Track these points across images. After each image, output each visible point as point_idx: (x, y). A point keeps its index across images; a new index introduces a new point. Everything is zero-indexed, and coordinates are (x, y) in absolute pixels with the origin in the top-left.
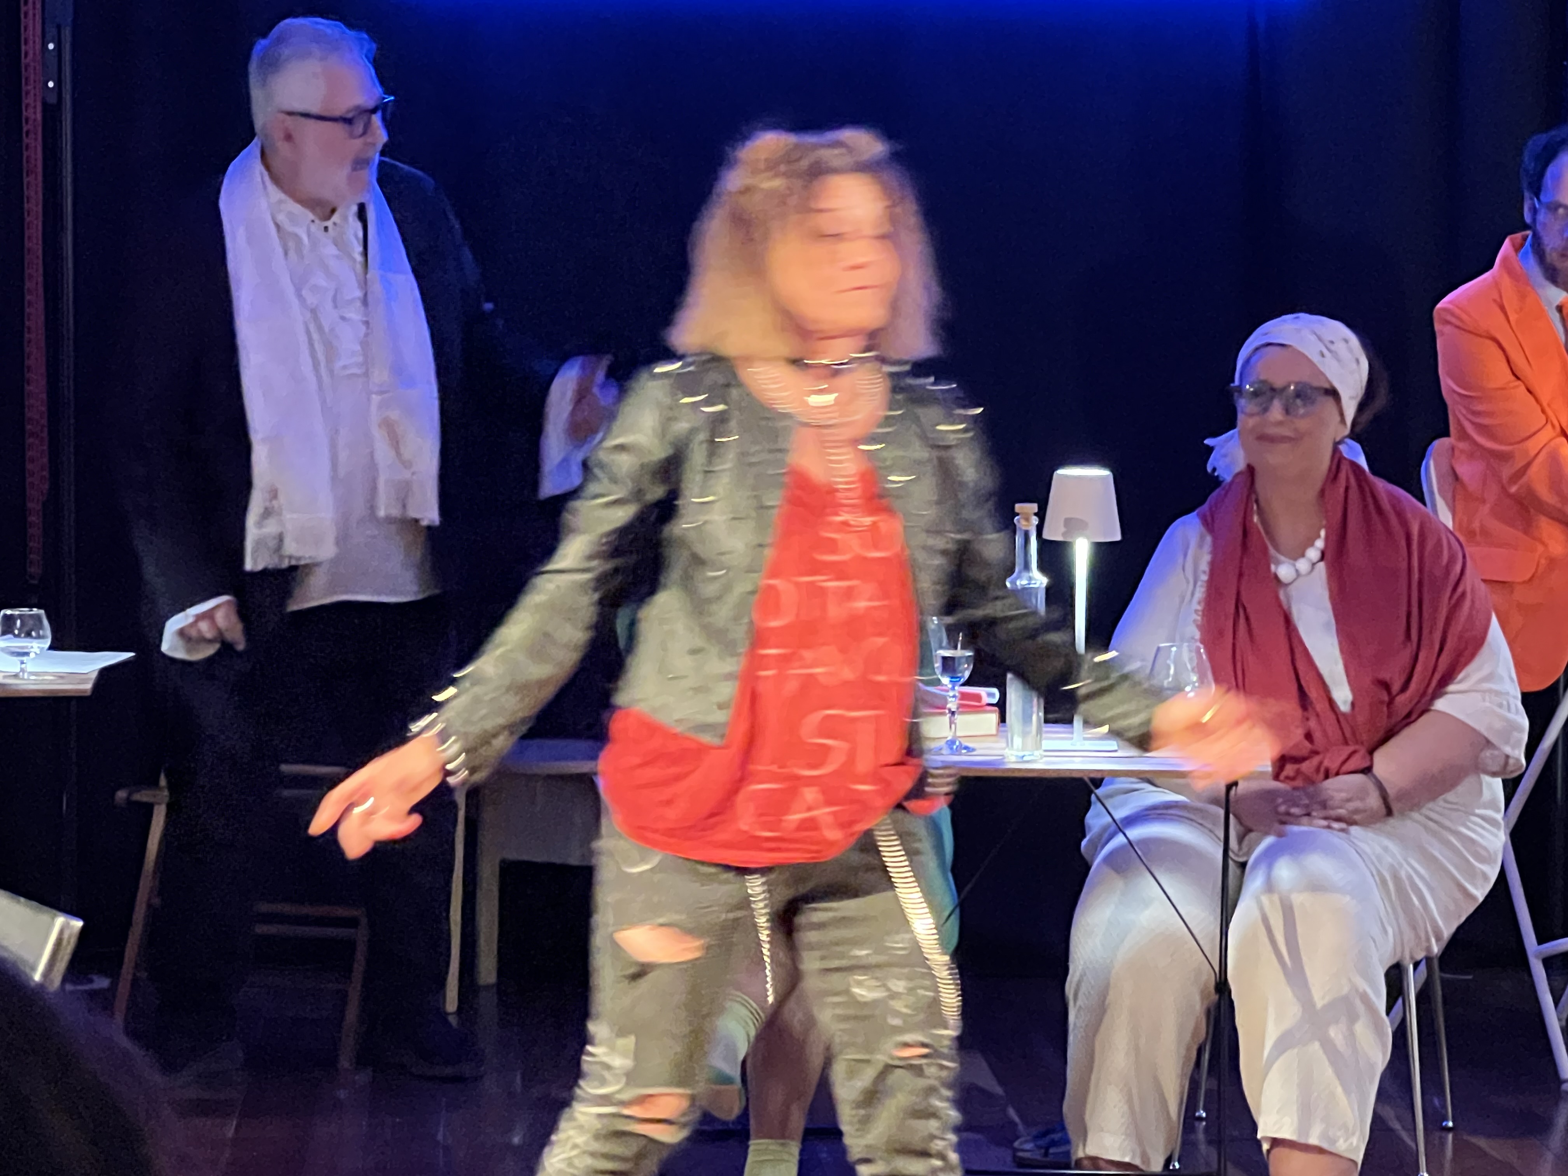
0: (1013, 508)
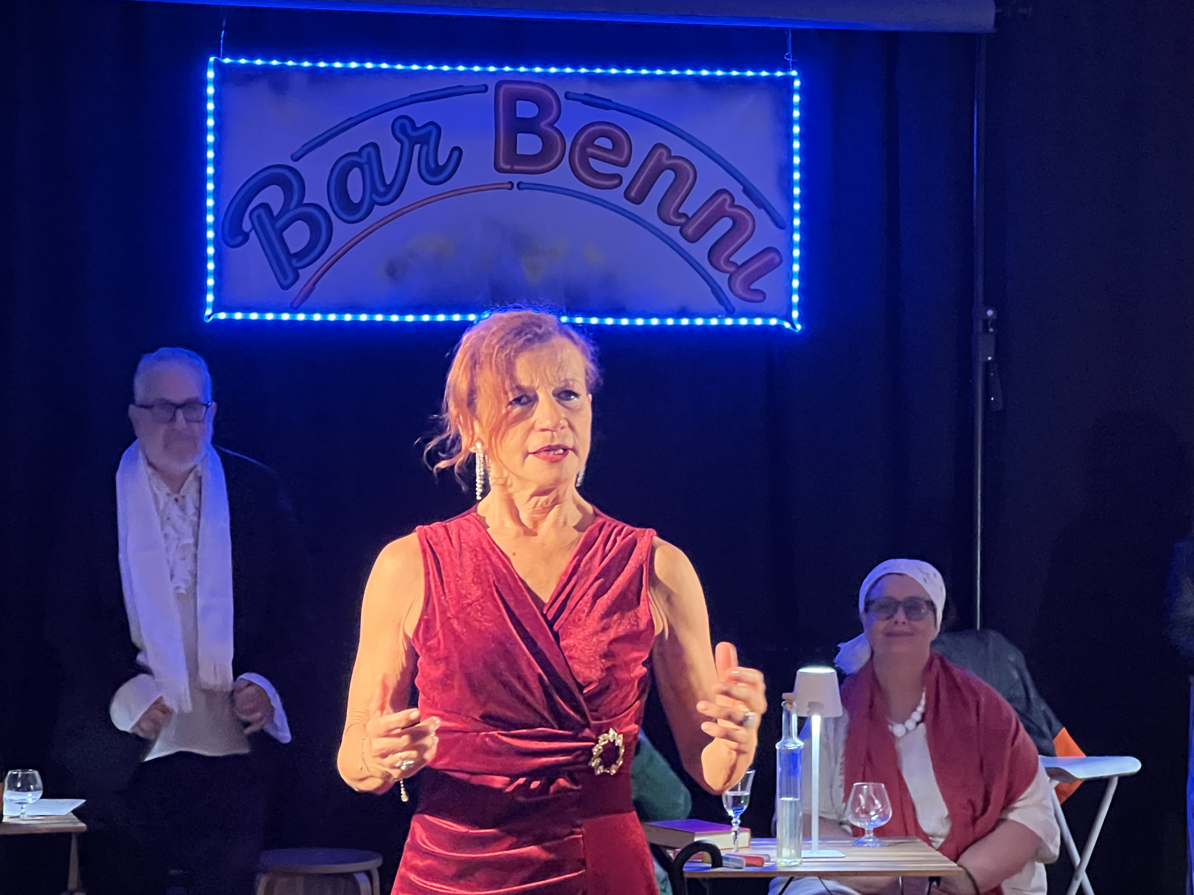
0: (781, 695)
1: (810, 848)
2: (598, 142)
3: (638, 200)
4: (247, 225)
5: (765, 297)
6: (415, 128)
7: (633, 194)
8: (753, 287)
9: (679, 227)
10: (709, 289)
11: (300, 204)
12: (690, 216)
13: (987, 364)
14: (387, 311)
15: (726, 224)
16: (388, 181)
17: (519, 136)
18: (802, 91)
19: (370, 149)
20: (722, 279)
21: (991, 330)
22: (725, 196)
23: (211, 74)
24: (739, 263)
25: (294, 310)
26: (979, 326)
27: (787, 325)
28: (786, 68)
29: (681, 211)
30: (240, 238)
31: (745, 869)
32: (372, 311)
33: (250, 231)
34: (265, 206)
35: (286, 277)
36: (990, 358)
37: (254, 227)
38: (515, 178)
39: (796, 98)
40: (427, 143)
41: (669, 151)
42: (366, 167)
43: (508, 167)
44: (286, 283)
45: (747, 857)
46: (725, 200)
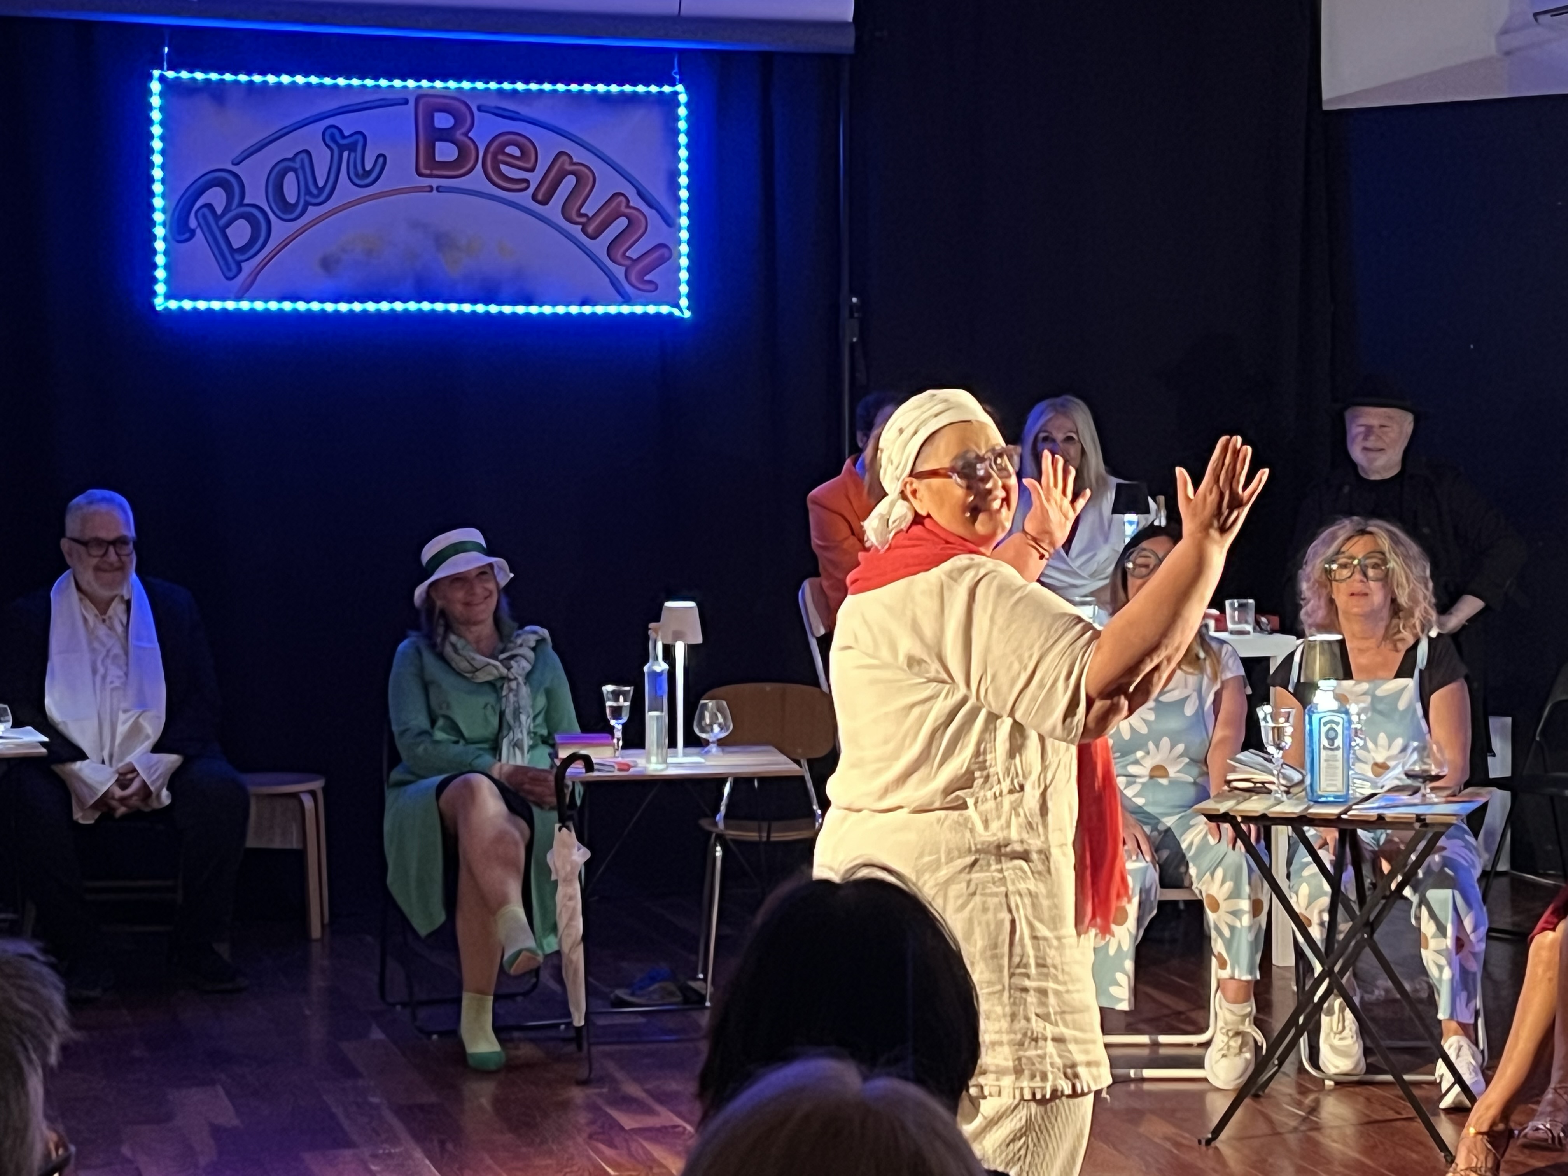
1: (676, 756)
2: (508, 150)
3: (544, 202)
4: (193, 223)
5: (656, 289)
6: (344, 137)
7: (540, 197)
8: (647, 278)
9: (580, 227)
10: (607, 280)
11: (241, 204)
12: (590, 215)
13: (852, 345)
14: (322, 301)
15: (622, 222)
16: (321, 183)
17: (438, 144)
18: (688, 105)
19: (304, 156)
20: (619, 272)
21: (856, 315)
22: (622, 198)
23: (155, 86)
24: (635, 257)
25: (238, 298)
26: (845, 313)
27: (677, 312)
28: (673, 84)
29: (582, 211)
30: (187, 235)
31: (617, 773)
32: (308, 301)
33: (197, 228)
34: (210, 206)
35: (230, 269)
36: (855, 340)
37: (199, 225)
38: (435, 182)
39: (682, 112)
40: (355, 151)
41: (571, 157)
42: (300, 172)
43: (428, 172)
44: (230, 274)
45: (619, 764)
46: (621, 202)
